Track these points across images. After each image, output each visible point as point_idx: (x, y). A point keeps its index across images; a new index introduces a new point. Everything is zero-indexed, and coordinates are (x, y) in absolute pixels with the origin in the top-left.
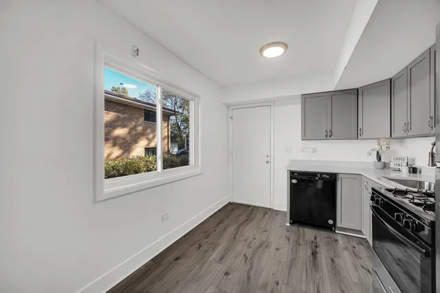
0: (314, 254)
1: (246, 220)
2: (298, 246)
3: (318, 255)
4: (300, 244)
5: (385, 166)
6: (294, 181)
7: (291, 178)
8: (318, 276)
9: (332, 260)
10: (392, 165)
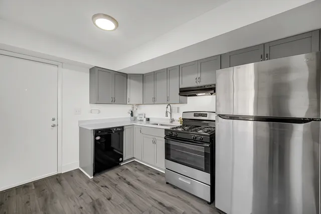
0: (129, 183)
1: (46, 200)
2: (117, 186)
3: (131, 183)
4: (116, 185)
5: (135, 119)
6: (98, 138)
7: (95, 136)
8: (145, 193)
9: (138, 180)
10: (138, 118)
